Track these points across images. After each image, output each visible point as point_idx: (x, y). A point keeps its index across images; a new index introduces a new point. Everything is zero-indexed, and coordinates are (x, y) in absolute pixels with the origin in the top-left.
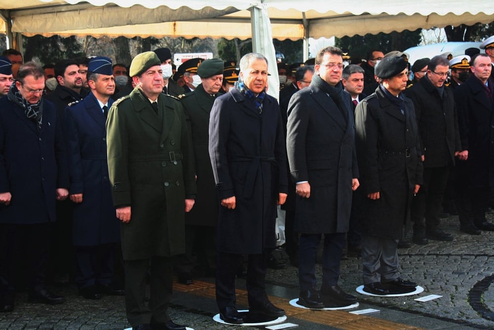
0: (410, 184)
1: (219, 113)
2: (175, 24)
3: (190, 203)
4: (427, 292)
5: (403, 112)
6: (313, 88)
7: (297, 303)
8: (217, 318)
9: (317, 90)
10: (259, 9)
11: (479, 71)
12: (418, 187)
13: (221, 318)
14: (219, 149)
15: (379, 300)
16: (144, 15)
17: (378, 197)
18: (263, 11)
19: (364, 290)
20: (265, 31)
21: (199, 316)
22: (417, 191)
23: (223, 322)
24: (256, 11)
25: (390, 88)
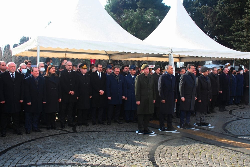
0: (209, 98)
1: (161, 79)
2: (148, 58)
3: (154, 101)
4: (212, 126)
5: (207, 80)
6: (187, 74)
7: (179, 127)
8: (160, 130)
9: (188, 75)
10: (171, 54)
11: (226, 72)
12: (211, 99)
13: (161, 130)
14: (161, 88)
15: (200, 127)
16: (142, 55)
17: (200, 101)
18: (172, 55)
19: (196, 125)
20: (172, 60)
21: (155, 129)
22: (210, 100)
23: (161, 131)
24: (170, 55)
25: (204, 74)
